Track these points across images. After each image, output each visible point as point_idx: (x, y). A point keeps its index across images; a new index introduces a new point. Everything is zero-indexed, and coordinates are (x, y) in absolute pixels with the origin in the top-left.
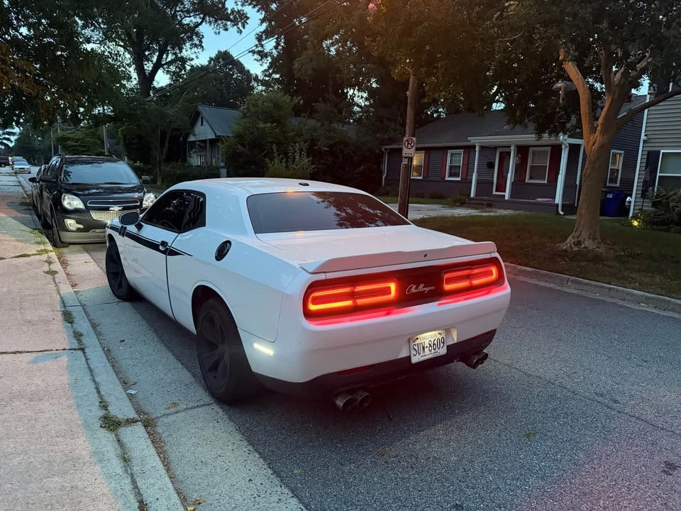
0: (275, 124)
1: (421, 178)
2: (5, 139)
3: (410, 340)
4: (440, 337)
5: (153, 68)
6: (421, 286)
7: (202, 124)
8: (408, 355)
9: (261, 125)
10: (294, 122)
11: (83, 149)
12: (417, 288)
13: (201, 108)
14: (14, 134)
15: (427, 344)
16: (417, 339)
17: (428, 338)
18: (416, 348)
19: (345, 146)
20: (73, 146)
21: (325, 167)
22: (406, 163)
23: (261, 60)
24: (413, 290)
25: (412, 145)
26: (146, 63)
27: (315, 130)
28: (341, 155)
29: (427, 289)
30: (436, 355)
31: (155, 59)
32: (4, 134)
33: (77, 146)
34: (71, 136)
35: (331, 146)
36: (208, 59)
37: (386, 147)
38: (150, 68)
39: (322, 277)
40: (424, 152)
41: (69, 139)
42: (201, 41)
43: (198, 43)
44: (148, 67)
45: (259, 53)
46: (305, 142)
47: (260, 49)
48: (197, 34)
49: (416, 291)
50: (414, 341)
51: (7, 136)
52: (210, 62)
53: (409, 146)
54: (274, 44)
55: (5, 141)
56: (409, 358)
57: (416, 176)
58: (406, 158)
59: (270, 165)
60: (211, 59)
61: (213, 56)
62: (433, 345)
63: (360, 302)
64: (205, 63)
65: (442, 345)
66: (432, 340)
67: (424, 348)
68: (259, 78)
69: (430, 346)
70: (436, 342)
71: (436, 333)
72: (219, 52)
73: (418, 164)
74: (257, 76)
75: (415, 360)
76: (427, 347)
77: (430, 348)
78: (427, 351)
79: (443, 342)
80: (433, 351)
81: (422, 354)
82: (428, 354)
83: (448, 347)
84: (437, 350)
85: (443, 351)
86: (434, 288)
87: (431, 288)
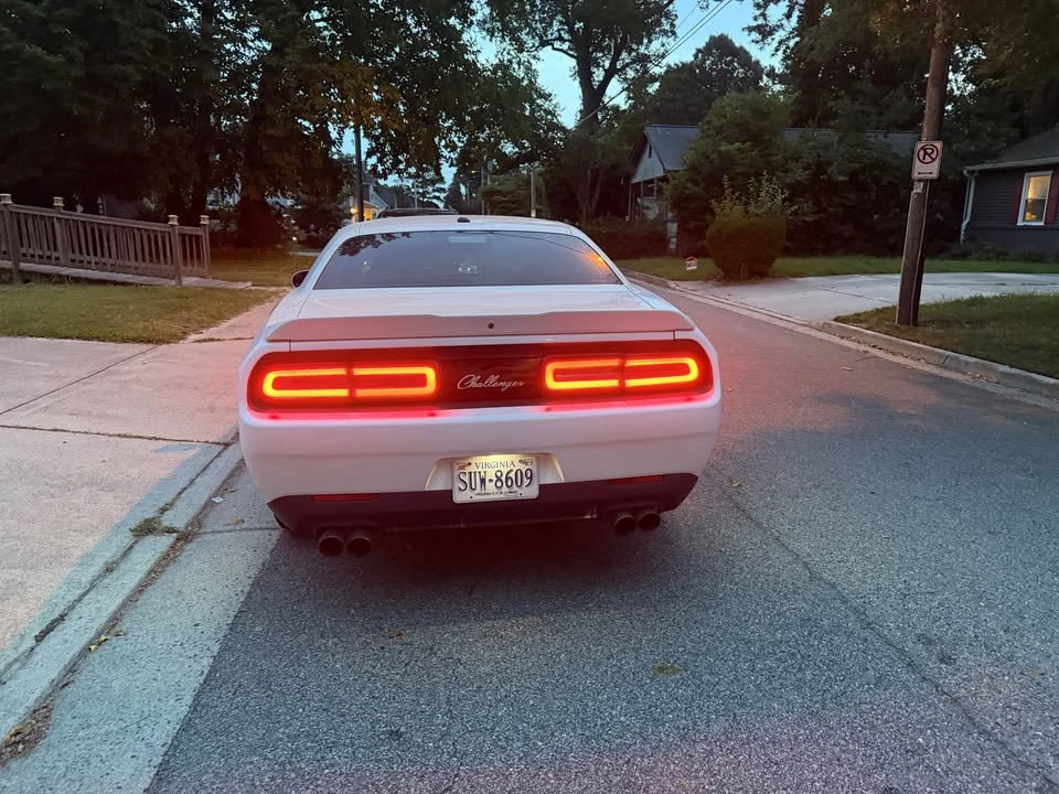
0: (748, 144)
1: (1042, 224)
2: (435, 197)
3: (454, 462)
4: (524, 468)
5: (604, 78)
6: (493, 378)
7: (650, 156)
8: (449, 488)
9: (724, 147)
10: (792, 137)
11: (513, 206)
12: (482, 381)
13: (648, 131)
14: (443, 190)
15: (491, 474)
16: (470, 464)
17: (494, 465)
18: (466, 479)
19: (882, 171)
20: (502, 202)
21: (841, 209)
22: (919, 191)
23: (763, 40)
24: (473, 384)
25: (934, 156)
26: (595, 70)
27: (826, 147)
28: (874, 187)
29: (506, 385)
30: (512, 497)
31: (607, 64)
32: (434, 191)
33: (506, 202)
34: (499, 188)
35: (853, 174)
36: (694, 52)
37: (971, 168)
38: (601, 79)
39: (283, 347)
40: (1051, 172)
41: (498, 192)
42: (673, 25)
43: (667, 27)
44: (599, 75)
45: (759, 29)
46: (805, 169)
47: (761, 21)
48: (667, 16)
49: (480, 385)
50: (463, 467)
51: (437, 194)
52: (696, 56)
53: (928, 159)
54: (786, 10)
55: (434, 201)
56: (449, 493)
57: (1032, 221)
58: (920, 180)
59: (718, 210)
60: (699, 51)
61: (702, 45)
62: (507, 480)
63: (361, 393)
64: (688, 58)
65: (526, 482)
66: (505, 470)
67: (483, 481)
68: (776, 71)
69: (499, 479)
70: (512, 475)
71: (514, 458)
72: (712, 38)
73: (1036, 197)
74: (773, 69)
75: (459, 498)
76: (491, 481)
77: (499, 484)
78: (490, 487)
79: (531, 477)
80: (505, 489)
81: (478, 490)
82: (492, 493)
83: (542, 487)
84: (515, 488)
85: (531, 492)
86: (521, 384)
87: (515, 384)
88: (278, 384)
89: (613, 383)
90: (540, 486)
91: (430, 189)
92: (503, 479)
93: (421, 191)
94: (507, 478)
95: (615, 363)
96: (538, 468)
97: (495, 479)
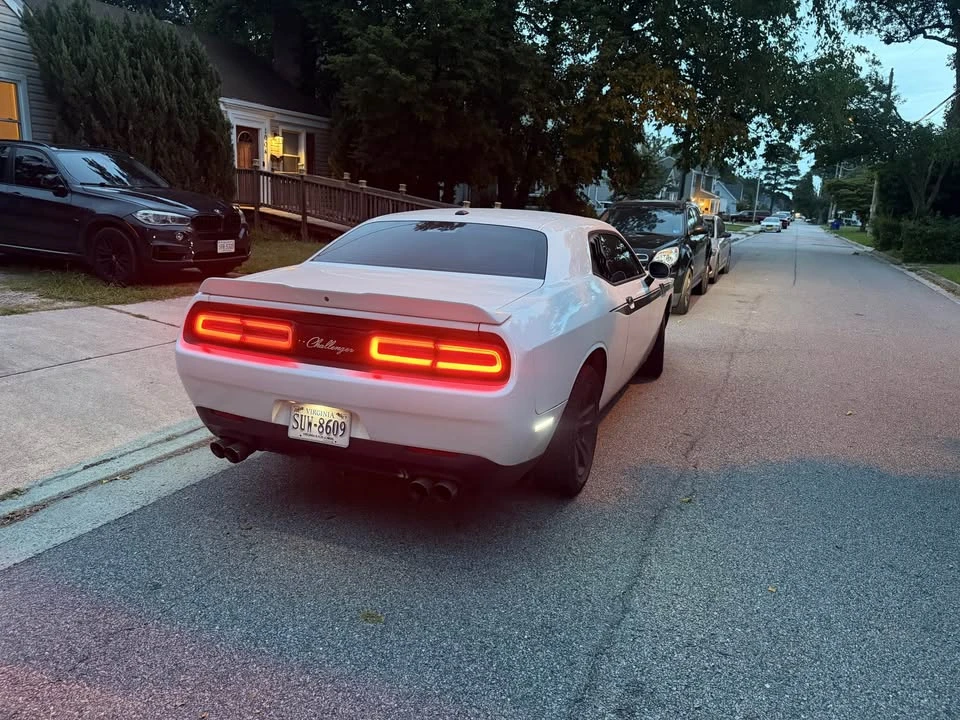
3: (293, 404)
4: (340, 420)
6: (332, 342)
8: (286, 424)
12: (324, 343)
14: (796, 182)
15: (316, 421)
16: (303, 408)
17: (319, 413)
18: (299, 420)
20: (846, 196)
24: (318, 344)
29: (340, 349)
30: (329, 442)
33: (853, 195)
34: (848, 181)
41: (844, 186)
49: (322, 346)
50: (298, 410)
56: (286, 428)
62: (325, 427)
63: (250, 339)
65: (341, 432)
66: (326, 420)
67: (310, 424)
69: (321, 425)
70: (331, 424)
71: (335, 411)
75: (293, 434)
76: (315, 425)
77: (321, 430)
78: (315, 430)
79: (344, 430)
80: (325, 434)
81: (306, 431)
82: (315, 436)
83: (352, 440)
84: (332, 436)
85: (342, 442)
86: (352, 351)
87: (347, 350)
88: (206, 325)
89: (426, 362)
90: (351, 438)
91: (782, 181)
92: (324, 426)
93: (773, 182)
94: (327, 426)
95: (429, 345)
96: (351, 422)
97: (318, 424)
